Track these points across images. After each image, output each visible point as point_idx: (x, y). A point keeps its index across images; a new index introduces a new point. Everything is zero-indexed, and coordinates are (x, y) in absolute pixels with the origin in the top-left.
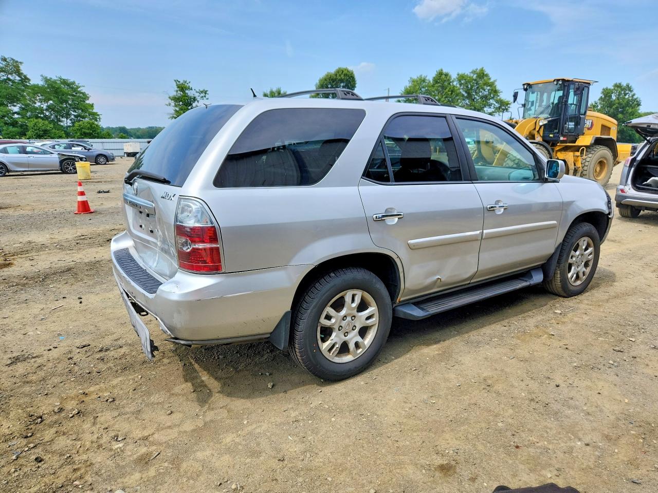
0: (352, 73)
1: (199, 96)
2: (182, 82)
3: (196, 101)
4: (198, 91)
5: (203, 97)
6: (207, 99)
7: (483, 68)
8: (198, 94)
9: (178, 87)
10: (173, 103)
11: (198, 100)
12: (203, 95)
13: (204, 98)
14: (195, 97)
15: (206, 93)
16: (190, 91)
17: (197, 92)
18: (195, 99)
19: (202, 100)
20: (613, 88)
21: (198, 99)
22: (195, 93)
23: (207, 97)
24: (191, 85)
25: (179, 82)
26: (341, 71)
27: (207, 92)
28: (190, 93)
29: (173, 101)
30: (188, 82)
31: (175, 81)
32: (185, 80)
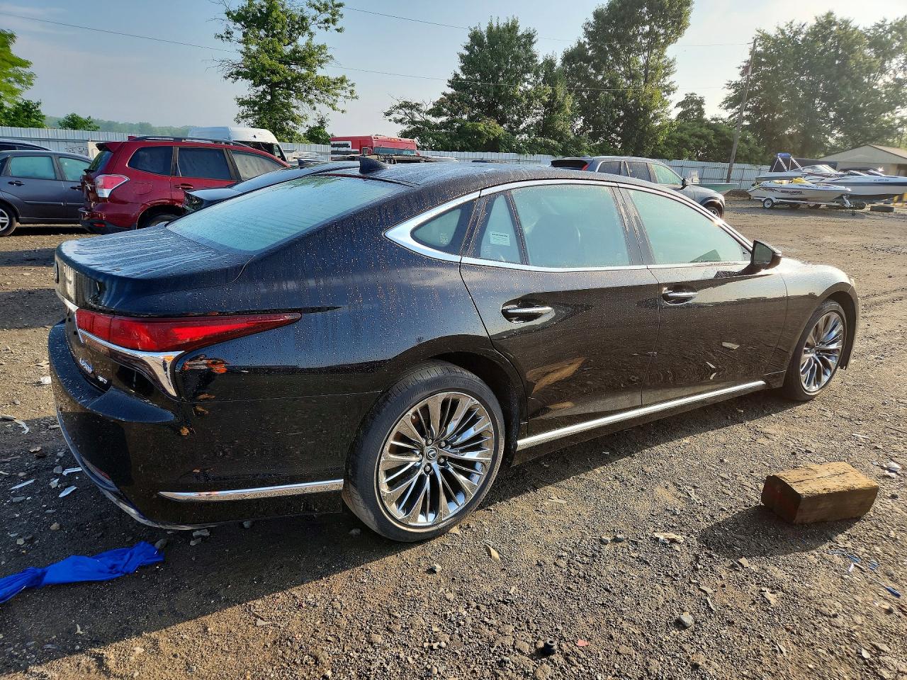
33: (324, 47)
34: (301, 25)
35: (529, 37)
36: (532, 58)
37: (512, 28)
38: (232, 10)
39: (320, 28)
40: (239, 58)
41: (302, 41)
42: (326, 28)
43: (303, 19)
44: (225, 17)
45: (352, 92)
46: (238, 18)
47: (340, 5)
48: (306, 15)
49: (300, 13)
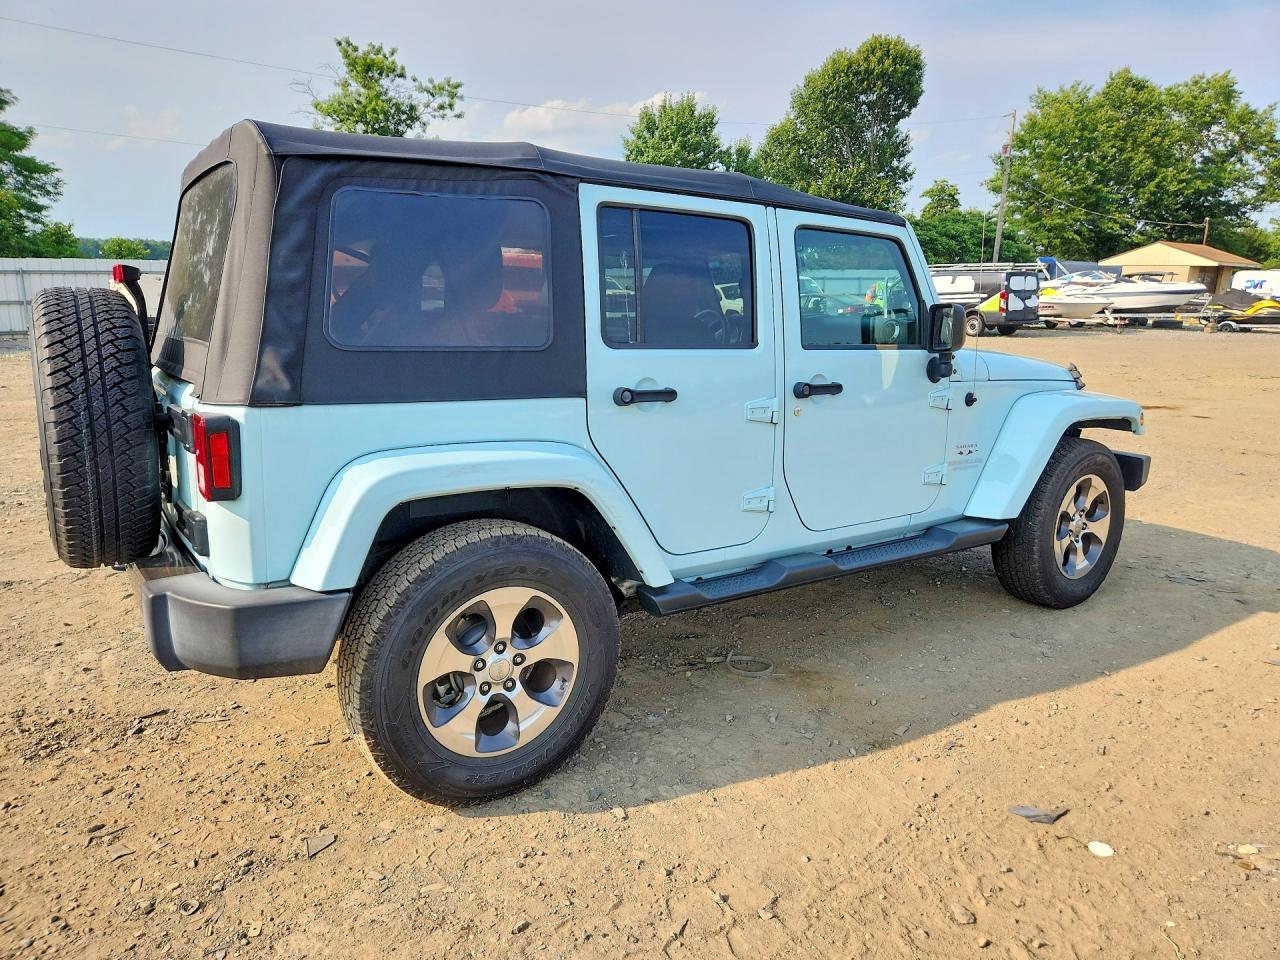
0: (918, 56)
1: (427, 106)
2: (363, 48)
3: (417, 124)
4: (426, 84)
5: (441, 107)
6: (459, 116)
8: (425, 97)
9: (352, 64)
10: (330, 125)
11: (424, 118)
12: (442, 100)
13: (448, 111)
14: (412, 108)
15: (453, 96)
16: (399, 81)
17: (422, 89)
18: (412, 115)
19: (438, 121)
21: (424, 114)
22: (415, 94)
23: (458, 108)
24: (399, 60)
25: (356, 49)
26: (881, 49)
27: (460, 91)
28: (398, 90)
29: (329, 119)
30: (387, 51)
31: (340, 44)
32: (377, 45)
34: (409, 115)
35: (710, 117)
36: (713, 144)
37: (688, 107)
38: (320, 99)
39: (434, 117)
41: (411, 133)
42: (443, 117)
44: (313, 109)
46: (329, 110)
47: (458, 86)
48: (414, 103)
49: (407, 102)
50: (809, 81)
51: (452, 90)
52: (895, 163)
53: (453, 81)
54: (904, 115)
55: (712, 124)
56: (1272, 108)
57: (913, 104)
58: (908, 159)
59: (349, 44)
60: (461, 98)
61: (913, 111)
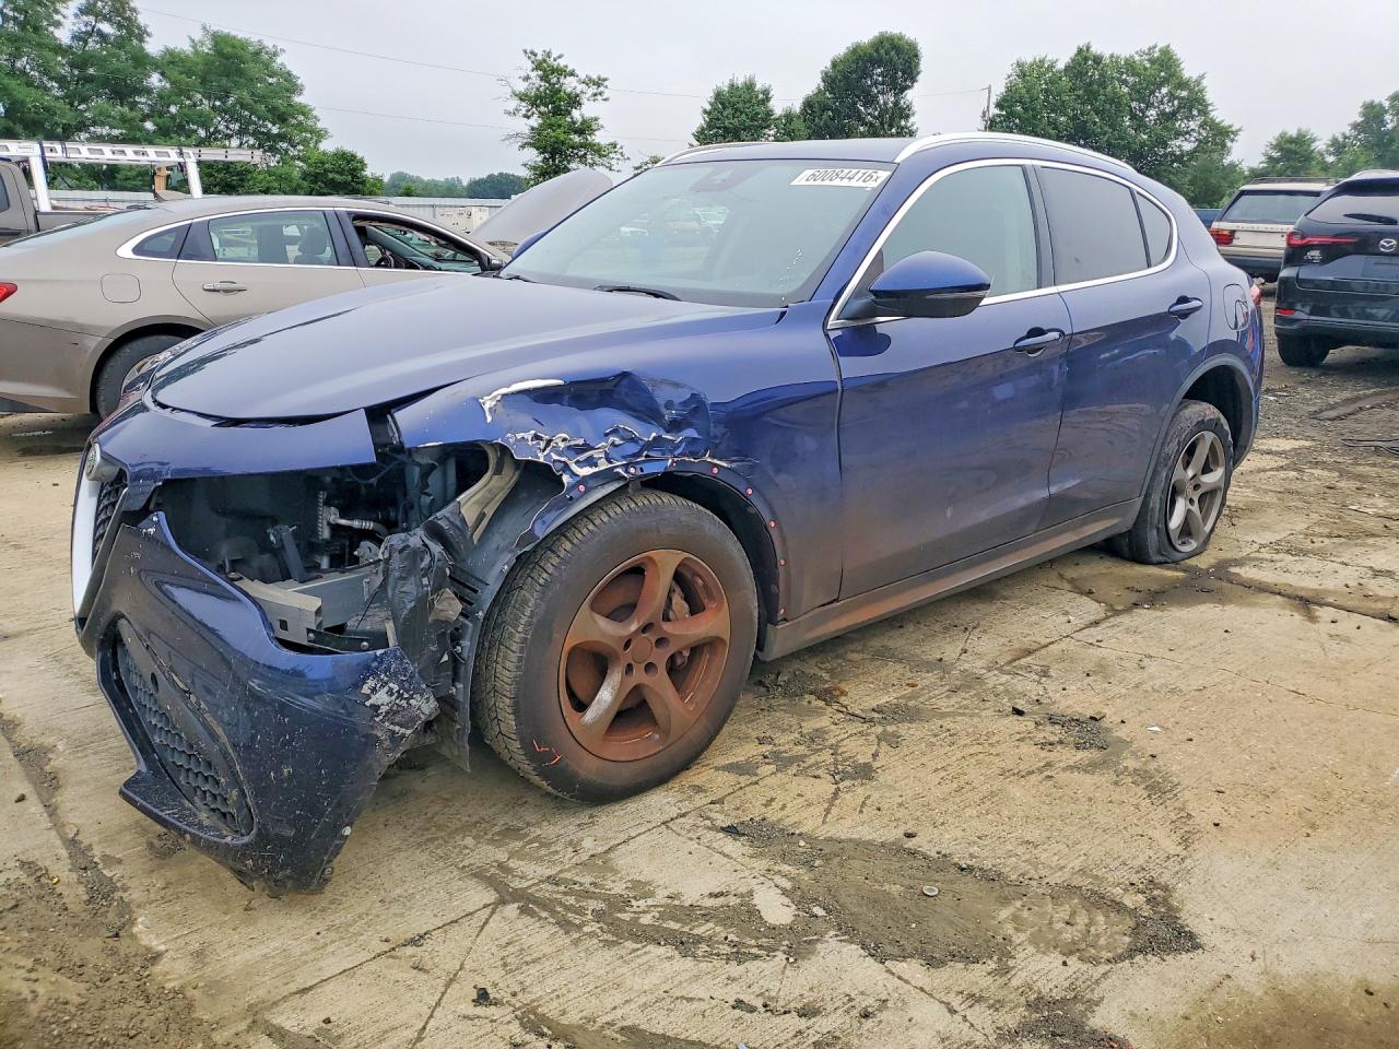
0: (915, 47)
1: (585, 94)
2: (540, 57)
3: (580, 105)
4: (585, 79)
5: (595, 95)
6: (605, 100)
7: (1169, 46)
8: (585, 87)
9: (538, 66)
10: (524, 107)
11: (584, 102)
12: (593, 89)
15: (602, 86)
16: (569, 78)
17: (582, 82)
19: (591, 103)
20: (1386, 104)
21: (584, 99)
22: (579, 86)
23: (605, 95)
25: (535, 55)
26: (888, 40)
27: (606, 83)
28: (569, 85)
29: (524, 103)
30: (554, 55)
31: (525, 52)
32: (547, 50)
33: (596, 119)
34: (575, 101)
35: (766, 93)
36: (769, 113)
37: (750, 86)
38: (516, 92)
39: (590, 100)
40: (527, 131)
41: (576, 114)
42: (595, 100)
43: (577, 96)
44: (513, 97)
45: (621, 154)
46: (522, 97)
47: (605, 80)
48: (579, 92)
49: (574, 92)
50: (834, 64)
51: (599, 83)
52: (903, 123)
53: (602, 77)
54: (907, 87)
55: (768, 99)
56: (1202, 77)
57: (914, 80)
58: (912, 120)
59: (532, 53)
60: (606, 87)
61: (915, 84)
